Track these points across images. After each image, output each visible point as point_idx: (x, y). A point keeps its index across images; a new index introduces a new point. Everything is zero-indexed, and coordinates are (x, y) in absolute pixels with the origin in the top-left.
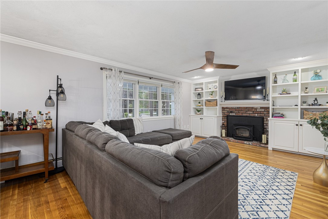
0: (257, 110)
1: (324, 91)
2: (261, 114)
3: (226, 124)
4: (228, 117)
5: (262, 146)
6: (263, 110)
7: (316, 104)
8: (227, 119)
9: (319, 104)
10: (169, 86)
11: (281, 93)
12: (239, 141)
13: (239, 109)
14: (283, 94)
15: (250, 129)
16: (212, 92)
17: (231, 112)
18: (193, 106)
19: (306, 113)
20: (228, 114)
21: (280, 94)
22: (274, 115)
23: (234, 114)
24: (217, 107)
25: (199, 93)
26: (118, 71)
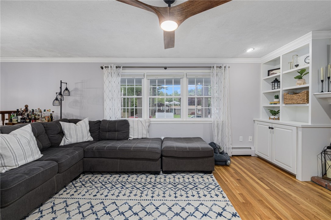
16: (302, 72)
24: (308, 105)
25: (276, 79)
26: (115, 67)
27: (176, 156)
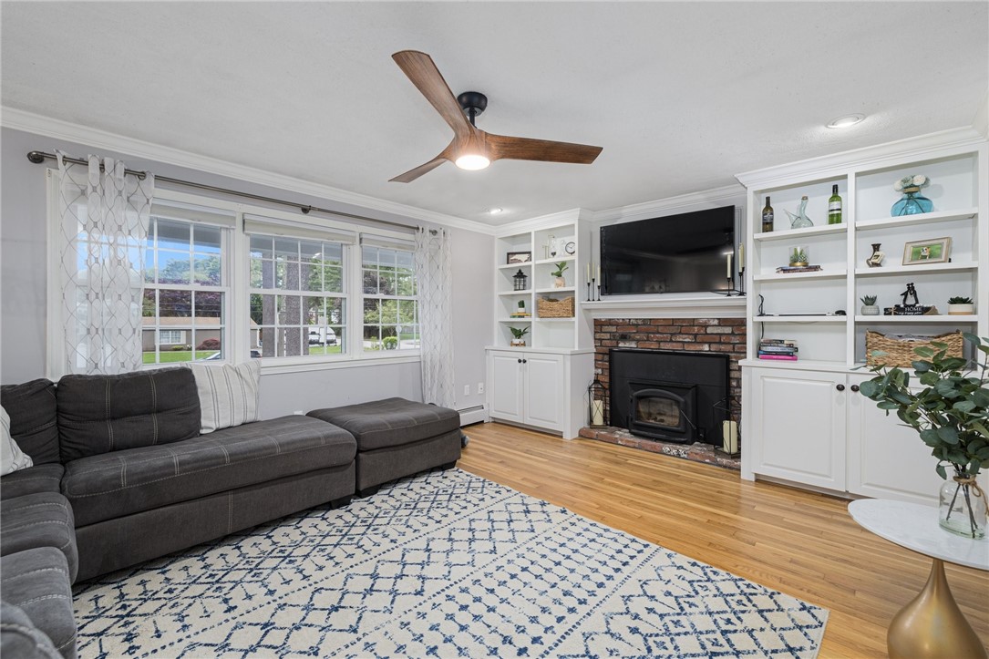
0: (709, 330)
1: (940, 256)
2: (720, 343)
3: (607, 380)
4: (611, 353)
5: (720, 465)
6: (728, 330)
7: (910, 306)
8: (610, 361)
9: (923, 308)
10: (397, 241)
11: (786, 265)
12: (644, 441)
13: (649, 326)
14: (794, 271)
15: (682, 400)
16: (561, 266)
17: (624, 338)
18: (501, 315)
19: (875, 340)
20: (614, 343)
21: (785, 270)
22: (764, 349)
23: (633, 345)
24: (573, 319)
25: (520, 271)
26: (121, 168)
27: (392, 443)
